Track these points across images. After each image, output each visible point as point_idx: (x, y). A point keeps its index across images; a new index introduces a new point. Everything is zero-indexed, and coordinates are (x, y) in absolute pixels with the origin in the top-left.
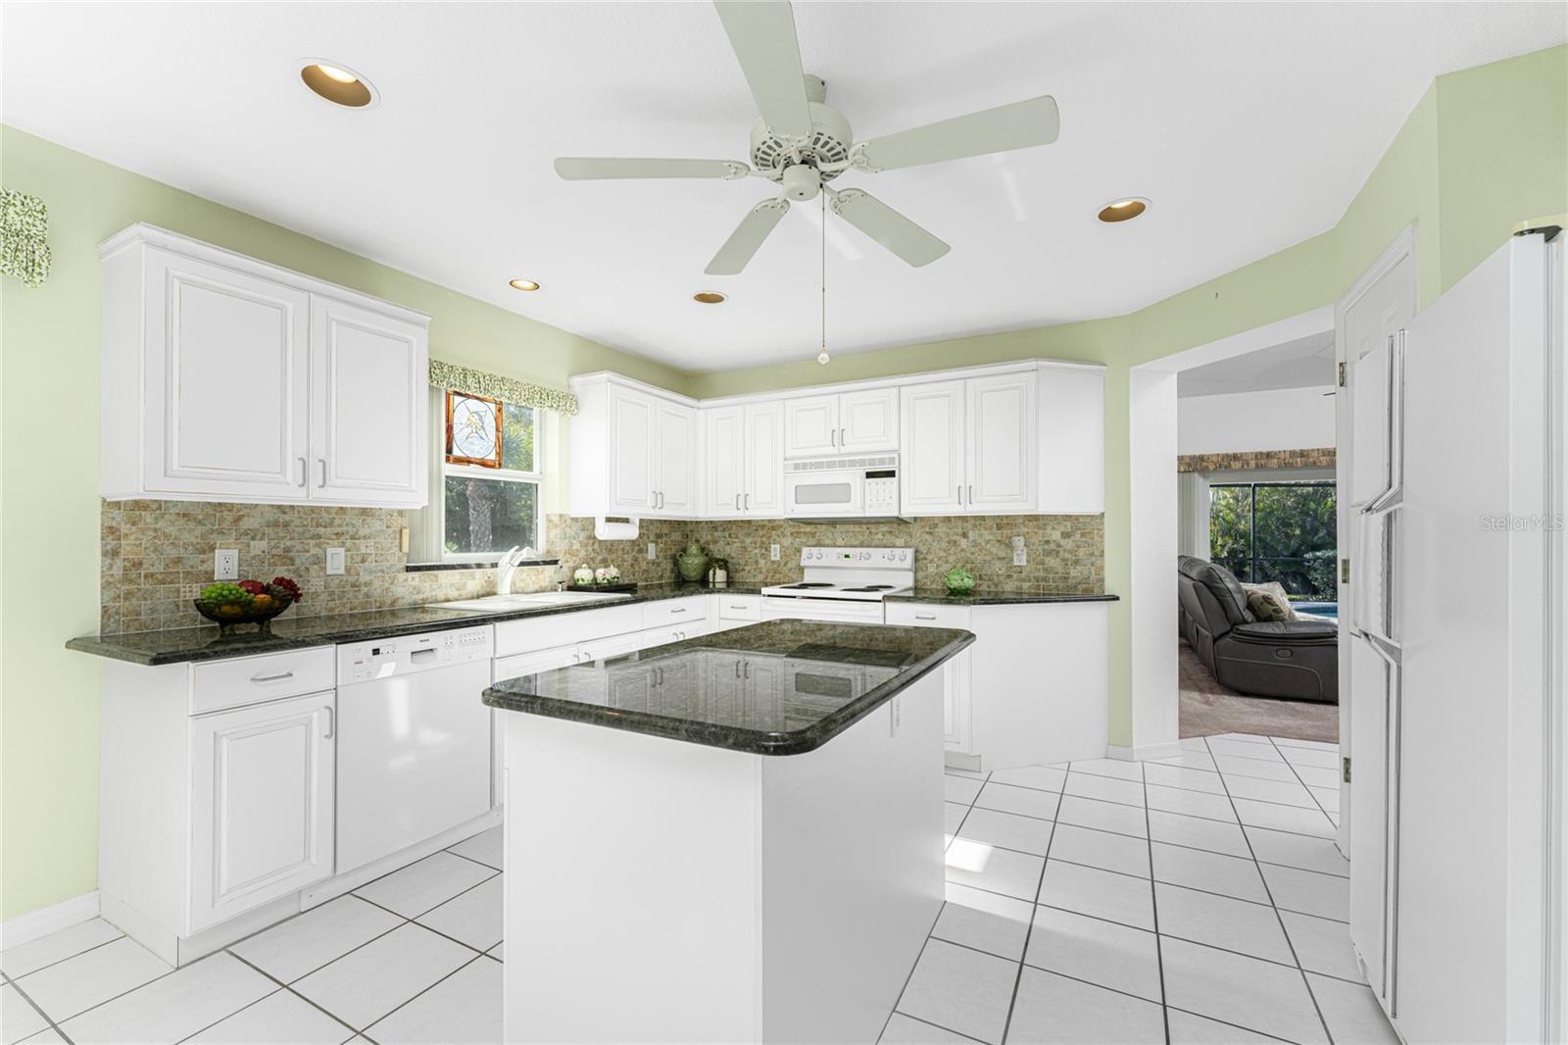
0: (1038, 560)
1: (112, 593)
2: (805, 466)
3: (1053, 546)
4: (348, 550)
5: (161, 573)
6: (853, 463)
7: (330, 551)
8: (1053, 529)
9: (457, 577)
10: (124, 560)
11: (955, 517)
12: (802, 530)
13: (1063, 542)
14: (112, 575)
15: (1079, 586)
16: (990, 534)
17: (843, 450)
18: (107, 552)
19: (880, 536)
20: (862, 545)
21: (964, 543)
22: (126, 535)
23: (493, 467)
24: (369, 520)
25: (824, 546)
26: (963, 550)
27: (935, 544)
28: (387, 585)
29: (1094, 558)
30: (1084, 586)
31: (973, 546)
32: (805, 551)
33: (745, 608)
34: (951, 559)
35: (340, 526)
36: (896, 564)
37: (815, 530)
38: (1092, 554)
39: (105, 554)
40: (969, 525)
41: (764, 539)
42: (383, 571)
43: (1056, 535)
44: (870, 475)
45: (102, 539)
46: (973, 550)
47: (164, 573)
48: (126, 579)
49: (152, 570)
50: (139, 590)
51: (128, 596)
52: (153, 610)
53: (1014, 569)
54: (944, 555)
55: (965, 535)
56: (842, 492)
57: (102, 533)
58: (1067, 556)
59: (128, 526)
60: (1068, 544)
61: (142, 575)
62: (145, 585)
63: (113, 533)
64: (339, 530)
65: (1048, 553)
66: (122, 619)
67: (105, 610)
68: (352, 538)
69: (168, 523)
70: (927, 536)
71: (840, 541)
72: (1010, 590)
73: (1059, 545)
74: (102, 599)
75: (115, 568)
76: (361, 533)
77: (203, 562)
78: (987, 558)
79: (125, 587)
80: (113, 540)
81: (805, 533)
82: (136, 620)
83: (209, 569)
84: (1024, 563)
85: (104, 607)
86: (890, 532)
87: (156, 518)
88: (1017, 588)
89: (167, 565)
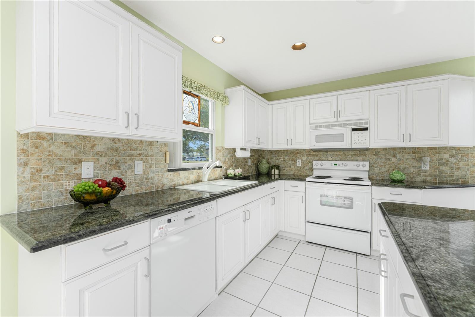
0: (436, 167)
1: (25, 188)
2: (320, 127)
3: (444, 161)
4: (144, 162)
5: (53, 175)
6: (345, 125)
7: (136, 162)
8: (444, 153)
9: (187, 174)
10: (31, 168)
11: (389, 148)
12: (311, 154)
13: (451, 159)
14: (24, 177)
15: (460, 180)
16: (408, 156)
17: (339, 119)
18: (21, 163)
19: (350, 156)
20: (341, 160)
21: (394, 159)
22: (33, 154)
23: (197, 126)
24: (153, 148)
25: (322, 160)
26: (393, 163)
27: (379, 160)
28: (160, 178)
29: (469, 167)
30: (463, 180)
31: (399, 161)
32: (314, 162)
33: (297, 186)
34: (387, 166)
35: (140, 150)
36: (361, 168)
37: (318, 154)
38: (468, 165)
39: (20, 165)
40: (397, 152)
41: (294, 157)
42: (158, 172)
43: (446, 156)
44: (354, 130)
45: (18, 156)
46: (399, 162)
47: (54, 175)
48: (32, 179)
49: (48, 174)
50: (40, 185)
51: (34, 189)
52: (49, 196)
53: (422, 171)
54: (383, 164)
55: (394, 156)
56: (341, 137)
57: (18, 153)
58: (453, 165)
59: (34, 149)
60: (453, 160)
61: (42, 176)
62: (43, 182)
63: (24, 153)
64: (140, 152)
65: (442, 164)
66: (30, 202)
67: (20, 197)
68: (146, 156)
69: (57, 147)
70: (374, 156)
71: (330, 158)
72: (419, 180)
73: (448, 161)
74: (18, 191)
75: (26, 173)
76: (150, 153)
77: (75, 168)
78: (407, 166)
79: (32, 184)
80: (24, 156)
81: (313, 155)
82: (39, 202)
83: (79, 172)
84: (427, 168)
85: (19, 196)
86: (355, 155)
87: (50, 145)
88: (423, 180)
89: (56, 171)
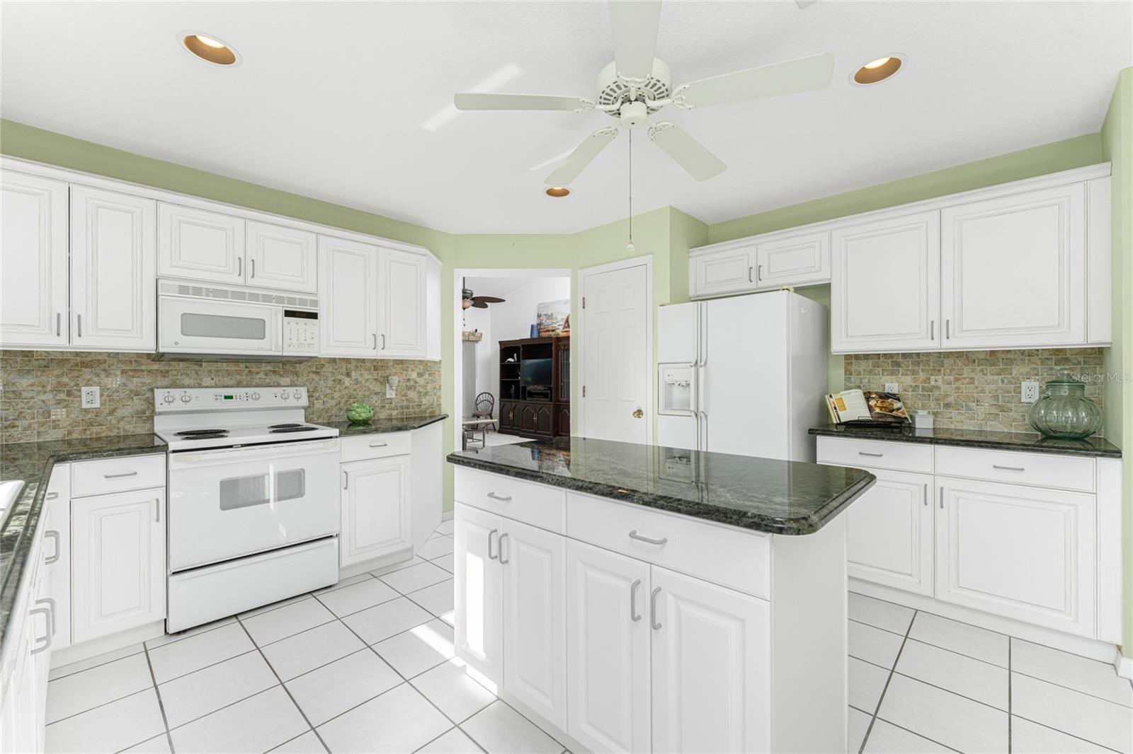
0: (403, 393)
2: (197, 291)
3: (412, 383)
6: (267, 299)
8: (412, 370)
11: (339, 359)
12: (143, 367)
13: (418, 380)
16: (369, 374)
17: (250, 282)
19: (262, 375)
20: (239, 385)
21: (347, 381)
25: (183, 387)
26: (346, 388)
27: (322, 382)
29: (435, 391)
31: (355, 384)
32: (160, 394)
34: (337, 395)
36: (292, 402)
37: (167, 368)
38: (435, 388)
40: (352, 366)
41: (65, 379)
43: (414, 375)
44: (288, 314)
46: (355, 386)
53: (387, 401)
54: (330, 392)
55: (348, 375)
56: (256, 328)
58: (421, 389)
60: (421, 381)
65: (409, 388)
70: (314, 375)
71: (207, 381)
72: (384, 417)
73: (416, 382)
78: (367, 393)
81: (149, 371)
84: (394, 396)
86: (274, 372)
88: (389, 415)
